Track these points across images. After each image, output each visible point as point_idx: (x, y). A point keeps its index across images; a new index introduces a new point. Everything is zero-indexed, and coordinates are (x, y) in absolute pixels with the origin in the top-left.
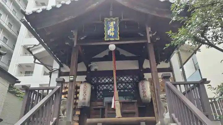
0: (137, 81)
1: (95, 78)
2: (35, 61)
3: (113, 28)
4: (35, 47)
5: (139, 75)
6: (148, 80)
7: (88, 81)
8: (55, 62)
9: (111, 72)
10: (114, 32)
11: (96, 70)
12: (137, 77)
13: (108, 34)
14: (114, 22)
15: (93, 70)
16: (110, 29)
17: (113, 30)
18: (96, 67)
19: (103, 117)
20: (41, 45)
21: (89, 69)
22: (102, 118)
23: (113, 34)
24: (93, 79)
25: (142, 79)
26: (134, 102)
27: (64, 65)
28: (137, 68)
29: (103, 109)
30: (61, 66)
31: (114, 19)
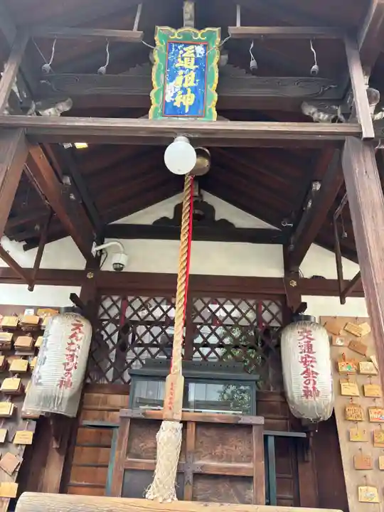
0: (275, 324)
1: (115, 298)
3: (193, 74)
6: (317, 321)
7: (85, 308)
9: (173, 278)
10: (195, 90)
11: (119, 268)
12: (274, 309)
13: (168, 99)
14: (200, 49)
15: (107, 266)
16: (179, 79)
17: (192, 84)
18: (121, 258)
21: (93, 262)
23: (189, 100)
24: (107, 303)
25: (294, 315)
31: (200, 35)
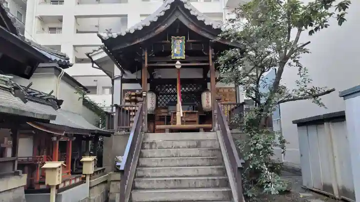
0: (201, 91)
1: (159, 86)
2: (93, 65)
3: (180, 47)
4: (96, 52)
5: (202, 85)
6: (210, 90)
7: (152, 90)
8: (116, 67)
9: (176, 80)
11: (160, 78)
13: (175, 52)
14: (181, 41)
15: (156, 77)
16: (177, 48)
17: (180, 49)
18: (160, 76)
20: (102, 50)
21: (152, 76)
22: (167, 124)
23: (179, 53)
24: (157, 87)
26: (195, 113)
27: (126, 72)
28: (201, 77)
29: (169, 118)
30: (123, 73)
31: (180, 38)
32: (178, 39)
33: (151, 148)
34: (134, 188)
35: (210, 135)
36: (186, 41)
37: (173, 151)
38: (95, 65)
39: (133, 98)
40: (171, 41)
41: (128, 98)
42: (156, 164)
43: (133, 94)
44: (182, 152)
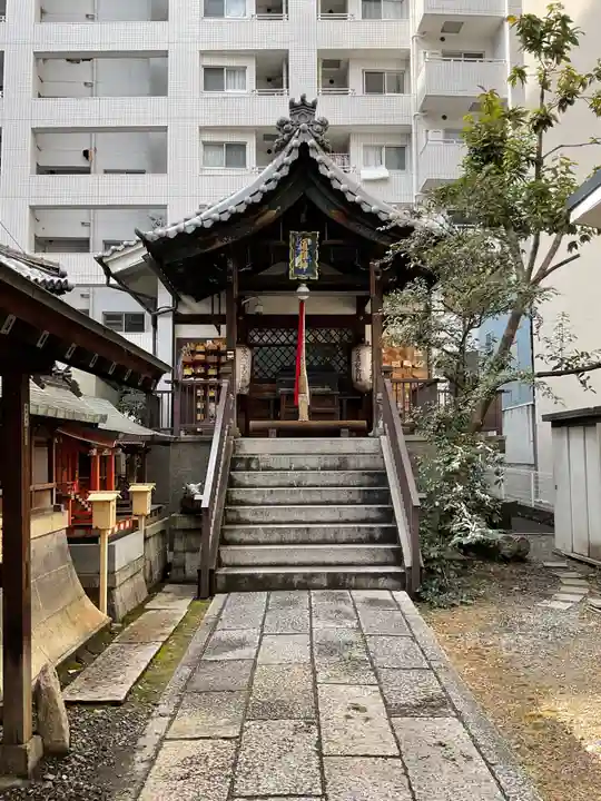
1: (256, 330)
2: (108, 281)
3: (307, 253)
4: (118, 255)
10: (308, 261)
11: (259, 314)
12: (350, 333)
13: (297, 266)
14: (309, 240)
15: (251, 311)
16: (301, 255)
17: (306, 258)
18: (260, 310)
19: (277, 418)
21: (242, 309)
22: (274, 420)
23: (305, 266)
24: (252, 334)
25: (359, 340)
26: (334, 395)
27: (185, 299)
28: (351, 311)
29: (277, 403)
30: (177, 300)
31: (309, 234)
32: (304, 237)
33: (248, 468)
34: (225, 542)
35: (366, 444)
36: (320, 241)
37: (293, 476)
38: (113, 281)
39: (201, 357)
40: (287, 240)
41: (188, 359)
42: (260, 500)
43: (200, 348)
44: (311, 478)
